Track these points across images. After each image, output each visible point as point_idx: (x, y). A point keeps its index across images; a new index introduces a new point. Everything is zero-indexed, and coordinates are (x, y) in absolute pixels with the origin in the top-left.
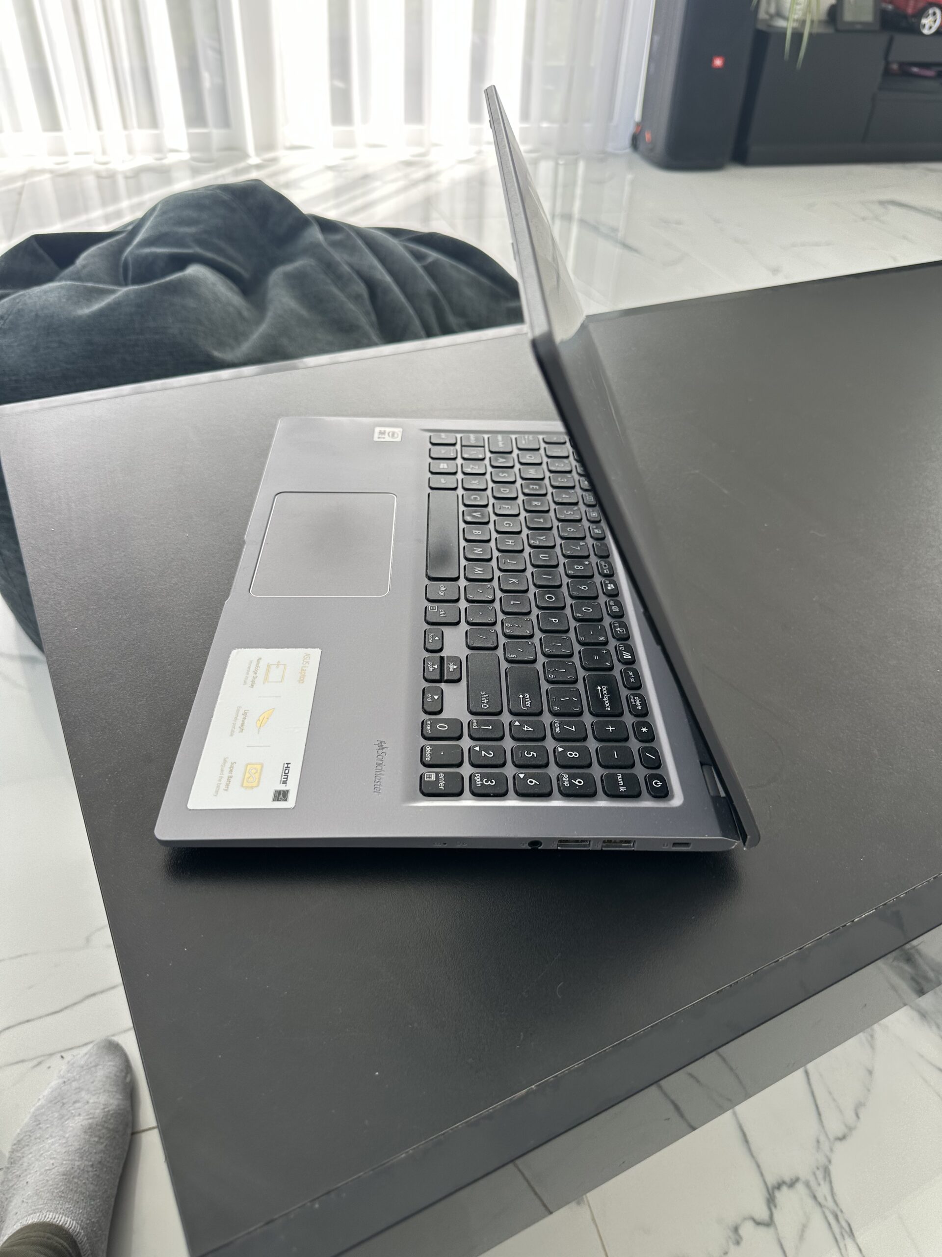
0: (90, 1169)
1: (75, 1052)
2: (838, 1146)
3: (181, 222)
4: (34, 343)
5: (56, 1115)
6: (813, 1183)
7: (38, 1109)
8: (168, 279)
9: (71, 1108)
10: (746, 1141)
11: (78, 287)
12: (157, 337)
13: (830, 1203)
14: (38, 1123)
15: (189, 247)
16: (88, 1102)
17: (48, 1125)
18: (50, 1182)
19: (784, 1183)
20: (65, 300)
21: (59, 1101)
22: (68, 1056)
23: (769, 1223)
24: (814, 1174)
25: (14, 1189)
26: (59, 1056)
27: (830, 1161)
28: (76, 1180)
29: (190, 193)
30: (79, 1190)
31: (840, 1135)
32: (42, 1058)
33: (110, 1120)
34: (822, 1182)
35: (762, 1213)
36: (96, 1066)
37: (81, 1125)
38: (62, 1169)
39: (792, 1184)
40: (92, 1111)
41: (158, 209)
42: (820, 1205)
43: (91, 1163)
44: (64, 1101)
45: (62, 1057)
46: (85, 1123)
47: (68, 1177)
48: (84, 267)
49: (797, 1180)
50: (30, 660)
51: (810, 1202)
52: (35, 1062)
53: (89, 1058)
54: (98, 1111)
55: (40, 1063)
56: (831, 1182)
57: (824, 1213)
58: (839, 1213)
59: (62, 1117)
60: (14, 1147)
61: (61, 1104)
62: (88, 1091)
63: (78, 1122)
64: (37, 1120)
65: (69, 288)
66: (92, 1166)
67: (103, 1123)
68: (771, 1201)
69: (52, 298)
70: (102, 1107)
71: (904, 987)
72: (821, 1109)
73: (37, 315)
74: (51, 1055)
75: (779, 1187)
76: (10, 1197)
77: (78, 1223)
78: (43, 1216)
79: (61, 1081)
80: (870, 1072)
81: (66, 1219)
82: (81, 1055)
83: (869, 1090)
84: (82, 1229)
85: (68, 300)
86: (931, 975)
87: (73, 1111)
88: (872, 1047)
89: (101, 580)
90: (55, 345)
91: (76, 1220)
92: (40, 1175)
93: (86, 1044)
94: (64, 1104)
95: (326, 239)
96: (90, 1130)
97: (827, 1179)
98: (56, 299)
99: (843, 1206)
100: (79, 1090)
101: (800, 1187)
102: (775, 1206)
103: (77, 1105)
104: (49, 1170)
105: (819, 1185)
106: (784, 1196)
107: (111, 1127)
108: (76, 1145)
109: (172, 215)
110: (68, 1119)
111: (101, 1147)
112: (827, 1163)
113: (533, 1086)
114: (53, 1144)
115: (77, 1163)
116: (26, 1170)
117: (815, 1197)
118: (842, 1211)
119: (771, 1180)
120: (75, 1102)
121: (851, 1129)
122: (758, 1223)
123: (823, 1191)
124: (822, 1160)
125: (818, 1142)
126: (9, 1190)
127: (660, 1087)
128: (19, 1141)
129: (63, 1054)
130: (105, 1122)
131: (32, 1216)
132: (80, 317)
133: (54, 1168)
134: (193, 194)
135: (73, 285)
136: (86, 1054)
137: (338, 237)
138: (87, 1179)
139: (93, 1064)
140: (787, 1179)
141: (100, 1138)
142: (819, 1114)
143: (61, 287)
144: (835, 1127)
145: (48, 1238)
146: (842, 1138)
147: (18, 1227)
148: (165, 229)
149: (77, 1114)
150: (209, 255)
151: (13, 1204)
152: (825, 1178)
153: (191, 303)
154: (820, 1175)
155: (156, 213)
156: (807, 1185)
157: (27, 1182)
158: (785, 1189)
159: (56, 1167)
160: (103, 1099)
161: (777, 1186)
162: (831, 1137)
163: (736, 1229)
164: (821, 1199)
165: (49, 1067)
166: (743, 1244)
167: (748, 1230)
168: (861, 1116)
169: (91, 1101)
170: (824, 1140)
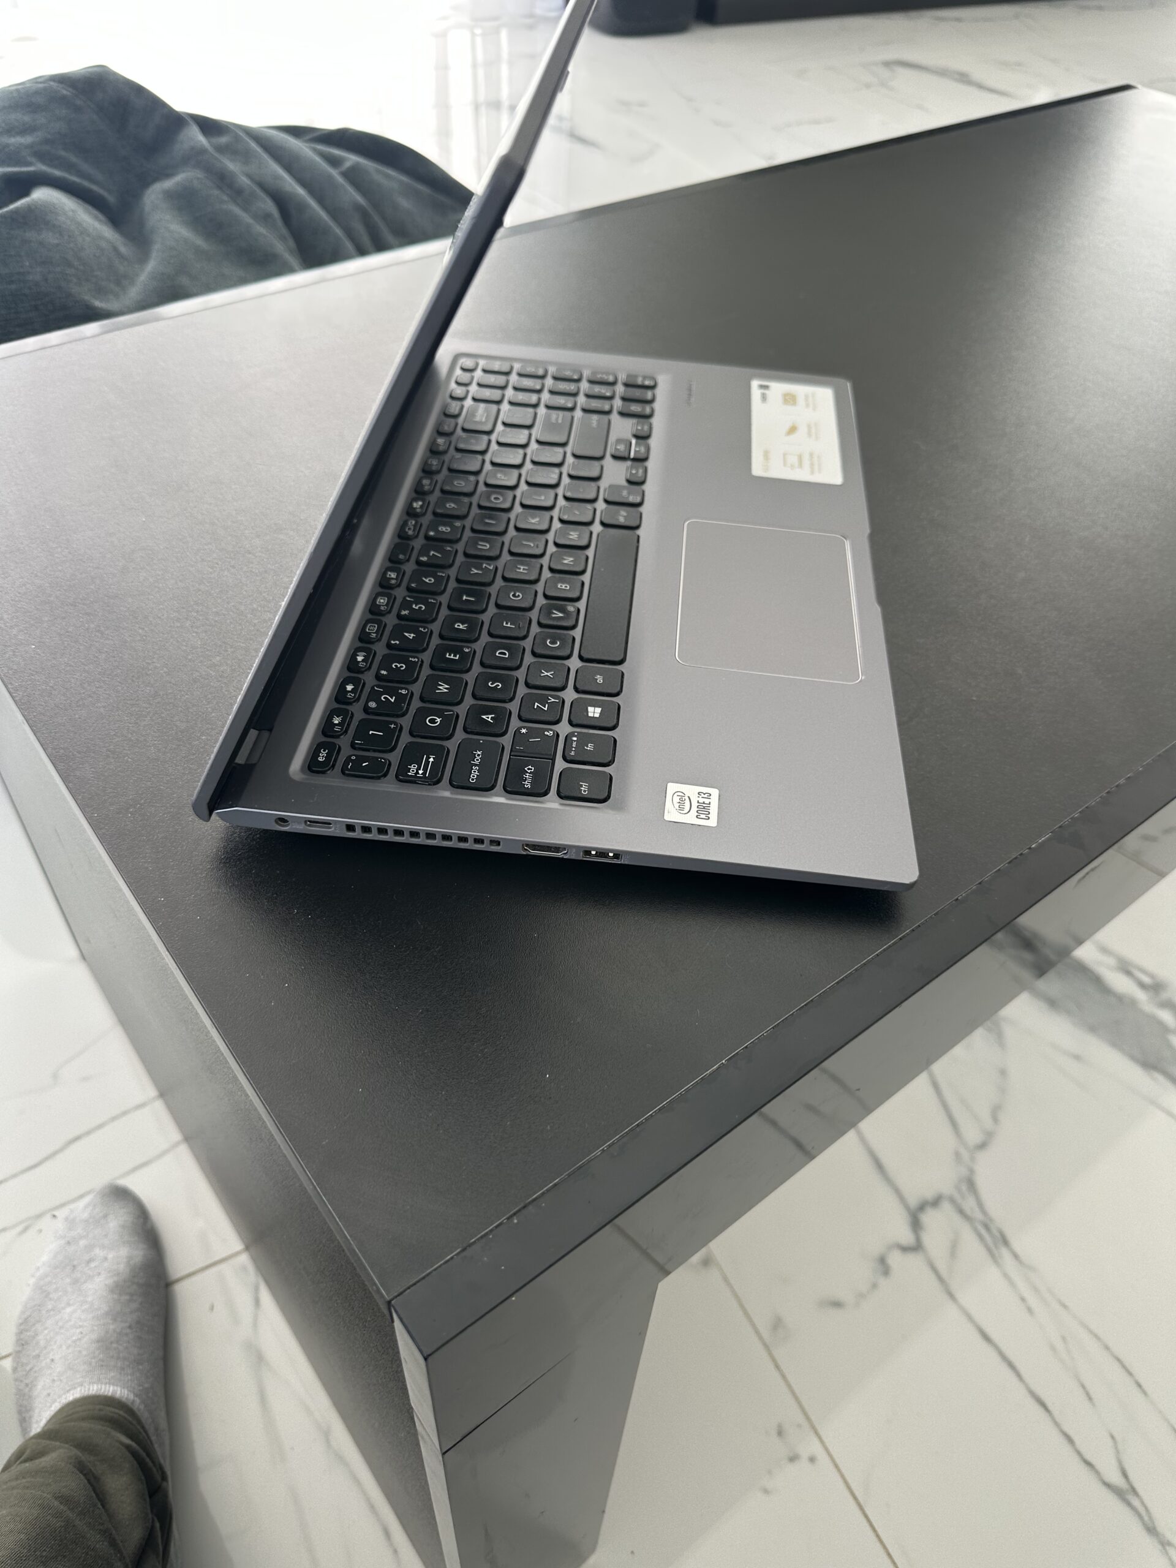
0: (128, 1331)
1: (72, 1206)
2: (980, 1154)
5: (68, 1280)
6: (957, 1196)
8: (12, 207)
10: (881, 1167)
12: (13, 287)
13: (978, 1215)
15: (29, 164)
17: (60, 1293)
18: (84, 1353)
19: (927, 1203)
22: (62, 1214)
23: (917, 1247)
24: (958, 1188)
25: (35, 1372)
26: (48, 1216)
27: (973, 1172)
28: (115, 1345)
30: (121, 1355)
31: (980, 1143)
32: (29, 1223)
34: (967, 1195)
35: (906, 1237)
36: (105, 1216)
37: (106, 1285)
38: (94, 1336)
39: (936, 1202)
42: (968, 1218)
43: (127, 1324)
45: (54, 1216)
46: (110, 1281)
47: (104, 1343)
49: (940, 1197)
51: (956, 1218)
52: (21, 1227)
55: (26, 1229)
56: (976, 1193)
57: (972, 1224)
58: (989, 1224)
59: (75, 1282)
60: (22, 1327)
62: (103, 1247)
64: (43, 1291)
66: (130, 1327)
68: (916, 1225)
70: (125, 1260)
71: (1026, 975)
72: (957, 1121)
74: (39, 1216)
75: (921, 1207)
76: (32, 1382)
77: (130, 1391)
78: (87, 1389)
79: (63, 1242)
80: (1003, 1073)
81: (115, 1388)
82: (81, 1209)
83: (1005, 1091)
84: (137, 1396)
86: (1053, 957)
88: (1002, 1046)
91: (127, 1387)
92: (68, 1348)
93: (82, 1196)
95: (209, 142)
96: (118, 1288)
97: (973, 1191)
99: (992, 1216)
100: (90, 1248)
101: (946, 1206)
102: (921, 1229)
103: (93, 1265)
104: (79, 1339)
105: (964, 1198)
106: (929, 1218)
108: (105, 1308)
110: (85, 1282)
111: (134, 1306)
112: (970, 1175)
113: (724, 1061)
114: (74, 1311)
115: (112, 1327)
116: (45, 1348)
117: (961, 1212)
118: (991, 1220)
119: (913, 1202)
121: (990, 1135)
122: (905, 1249)
123: (969, 1204)
124: (964, 1172)
125: (957, 1153)
126: (26, 1375)
128: (26, 1319)
129: (56, 1213)
130: (134, 1277)
131: (72, 1392)
133: (84, 1337)
134: (17, 90)
137: (223, 140)
138: (129, 1342)
140: (929, 1195)
141: (131, 1295)
142: (954, 1124)
144: (973, 1135)
145: (100, 1410)
146: (982, 1146)
147: (56, 1407)
150: (57, 173)
151: (39, 1387)
152: (970, 1192)
153: (51, 238)
154: (964, 1188)
156: (952, 1201)
157: (52, 1360)
158: (929, 1210)
159: (86, 1335)
160: (124, 1252)
162: (971, 1147)
163: (882, 1260)
164: (968, 1212)
165: (40, 1231)
166: (892, 1274)
167: (895, 1259)
168: (999, 1119)
169: (110, 1256)
170: (963, 1151)
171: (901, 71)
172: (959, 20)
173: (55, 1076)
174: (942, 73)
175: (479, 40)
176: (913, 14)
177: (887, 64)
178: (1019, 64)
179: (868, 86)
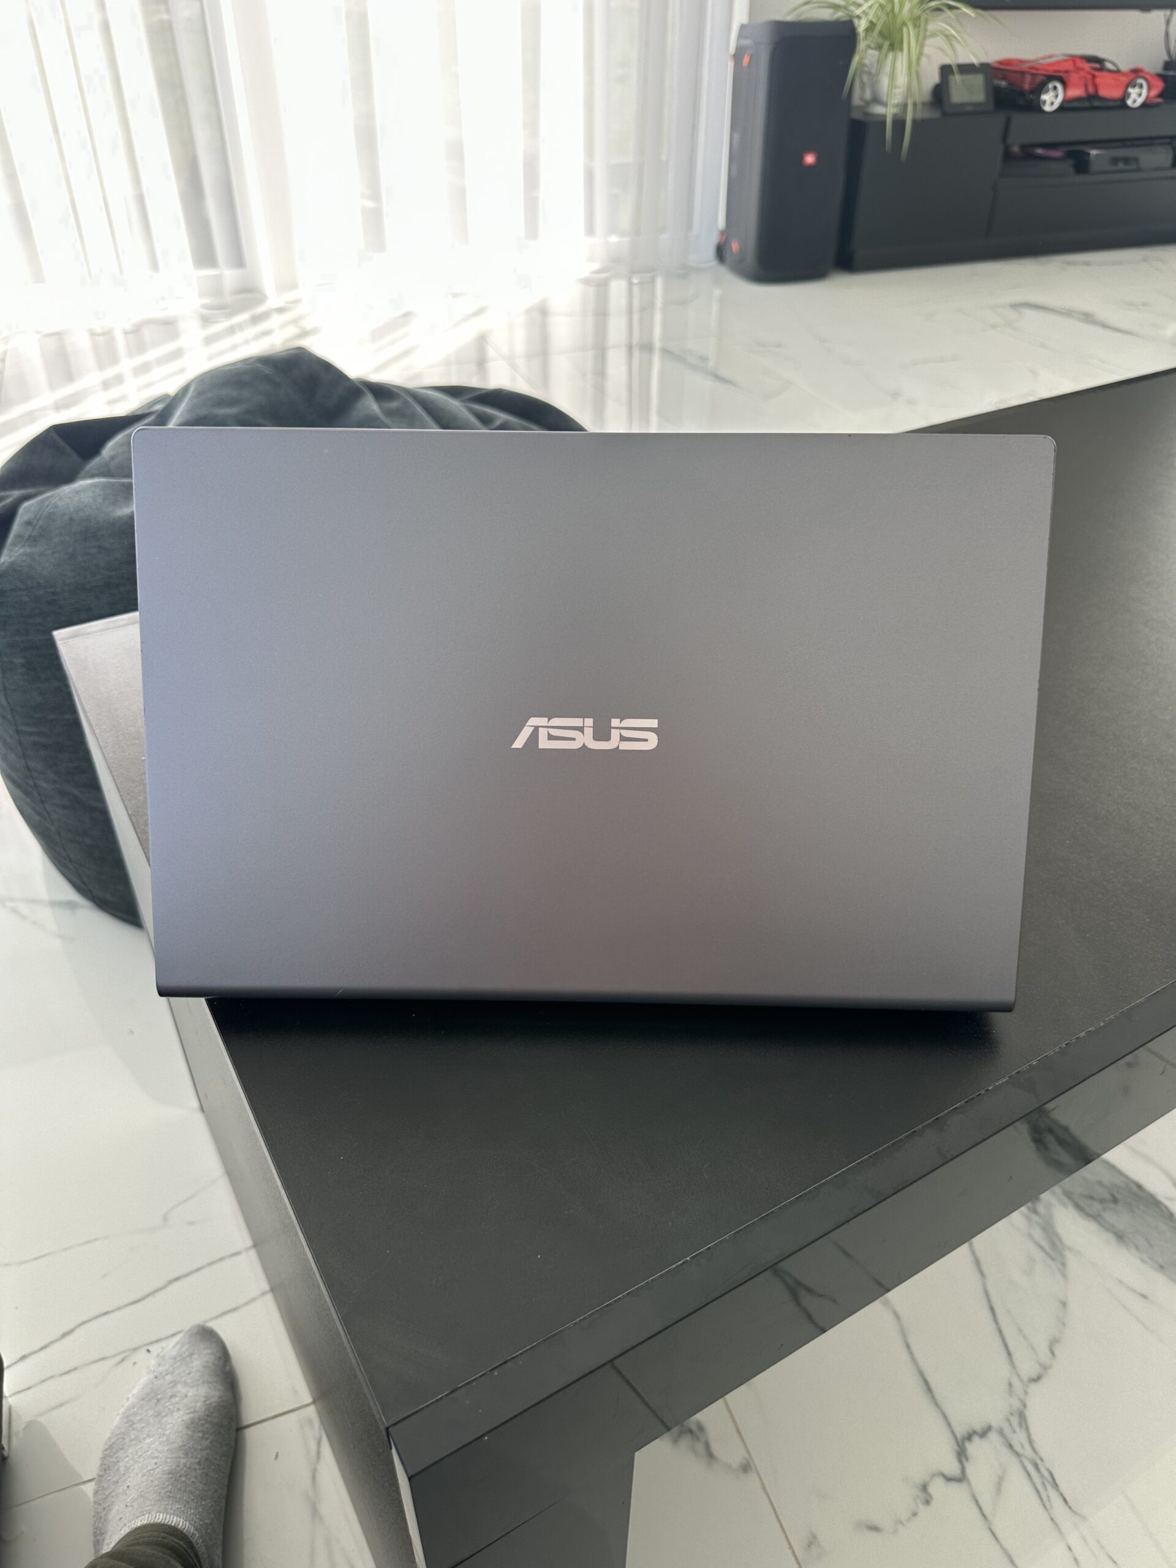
0: (197, 1467)
1: (163, 1344)
2: (1033, 1388)
3: (221, 403)
4: (70, 550)
5: (151, 1413)
6: (1007, 1431)
7: (129, 1408)
9: (167, 1404)
10: (929, 1389)
11: (113, 484)
13: (1028, 1452)
14: (131, 1423)
16: (186, 1396)
17: (143, 1425)
18: (156, 1483)
19: (975, 1432)
20: (101, 501)
21: (152, 1398)
22: (155, 1349)
23: (961, 1478)
24: (1008, 1420)
25: (113, 1496)
26: (144, 1350)
27: (1025, 1406)
28: (183, 1479)
29: (227, 368)
30: (188, 1489)
31: (1034, 1376)
32: (124, 1355)
33: (213, 1413)
34: (1017, 1429)
35: (951, 1466)
36: (191, 1355)
37: (182, 1420)
38: (166, 1468)
39: (984, 1433)
40: (193, 1404)
41: (192, 389)
42: (1018, 1454)
43: (197, 1460)
44: (159, 1397)
45: (148, 1351)
46: (186, 1418)
47: (175, 1476)
48: (113, 458)
49: (989, 1428)
50: (70, 905)
51: (1005, 1452)
52: (119, 1358)
53: (180, 1348)
54: (199, 1404)
55: (123, 1360)
56: (1027, 1429)
57: (1021, 1462)
58: (1039, 1462)
60: (106, 1453)
61: (156, 1401)
62: (186, 1384)
63: (179, 1417)
64: (129, 1420)
65: (104, 486)
66: (199, 1463)
67: (206, 1417)
68: (962, 1454)
69: (86, 498)
70: (203, 1399)
72: (1012, 1349)
73: (71, 519)
74: (135, 1349)
75: (969, 1437)
76: (109, 1506)
77: (191, 1524)
78: (153, 1517)
79: (152, 1376)
80: (1064, 1304)
81: (179, 1519)
82: (170, 1347)
83: (1064, 1324)
84: (196, 1530)
85: (104, 500)
87: (170, 1407)
88: (1064, 1276)
90: (93, 551)
91: (189, 1521)
92: (143, 1475)
93: (174, 1335)
94: (158, 1400)
95: (380, 407)
96: (192, 1425)
97: (1024, 1425)
98: (90, 499)
99: (1042, 1455)
100: (174, 1383)
101: (993, 1436)
102: (967, 1459)
103: (174, 1400)
104: (153, 1470)
105: (1014, 1432)
106: (975, 1448)
107: (215, 1421)
108: (179, 1442)
109: (209, 395)
110: (166, 1416)
111: (206, 1443)
112: (1022, 1407)
113: (687, 1259)
114: (152, 1443)
115: (183, 1461)
116: (124, 1474)
117: (1010, 1446)
118: (1042, 1460)
119: (960, 1431)
120: (171, 1397)
121: (1045, 1368)
122: (949, 1479)
123: (1019, 1438)
124: (1016, 1404)
125: (1010, 1385)
126: (106, 1498)
128: (111, 1445)
129: (150, 1348)
130: (208, 1416)
131: (140, 1518)
132: (120, 518)
133: (157, 1468)
135: (107, 483)
136: (177, 1343)
137: (394, 405)
138: (196, 1478)
139: (187, 1353)
140: (978, 1427)
141: (204, 1433)
142: (1009, 1354)
143: (94, 485)
144: (1027, 1367)
145: (163, 1538)
146: (1037, 1379)
147: (126, 1531)
148: (203, 412)
149: (176, 1409)
151: (114, 1511)
152: (1020, 1425)
154: (1015, 1421)
155: (190, 393)
156: (1001, 1433)
157: (128, 1487)
158: (976, 1439)
159: (160, 1466)
160: (203, 1390)
161: (966, 1436)
162: (1025, 1378)
163: (924, 1488)
164: (1017, 1448)
165: (135, 1363)
166: (934, 1503)
167: (937, 1488)
168: (1056, 1352)
169: (190, 1394)
170: (1016, 1383)
171: (1029, 313)
172: (1087, 264)
173: (165, 1218)
174: (1068, 313)
175: (636, 289)
177: (1015, 306)
178: (1145, 304)
179: (994, 327)
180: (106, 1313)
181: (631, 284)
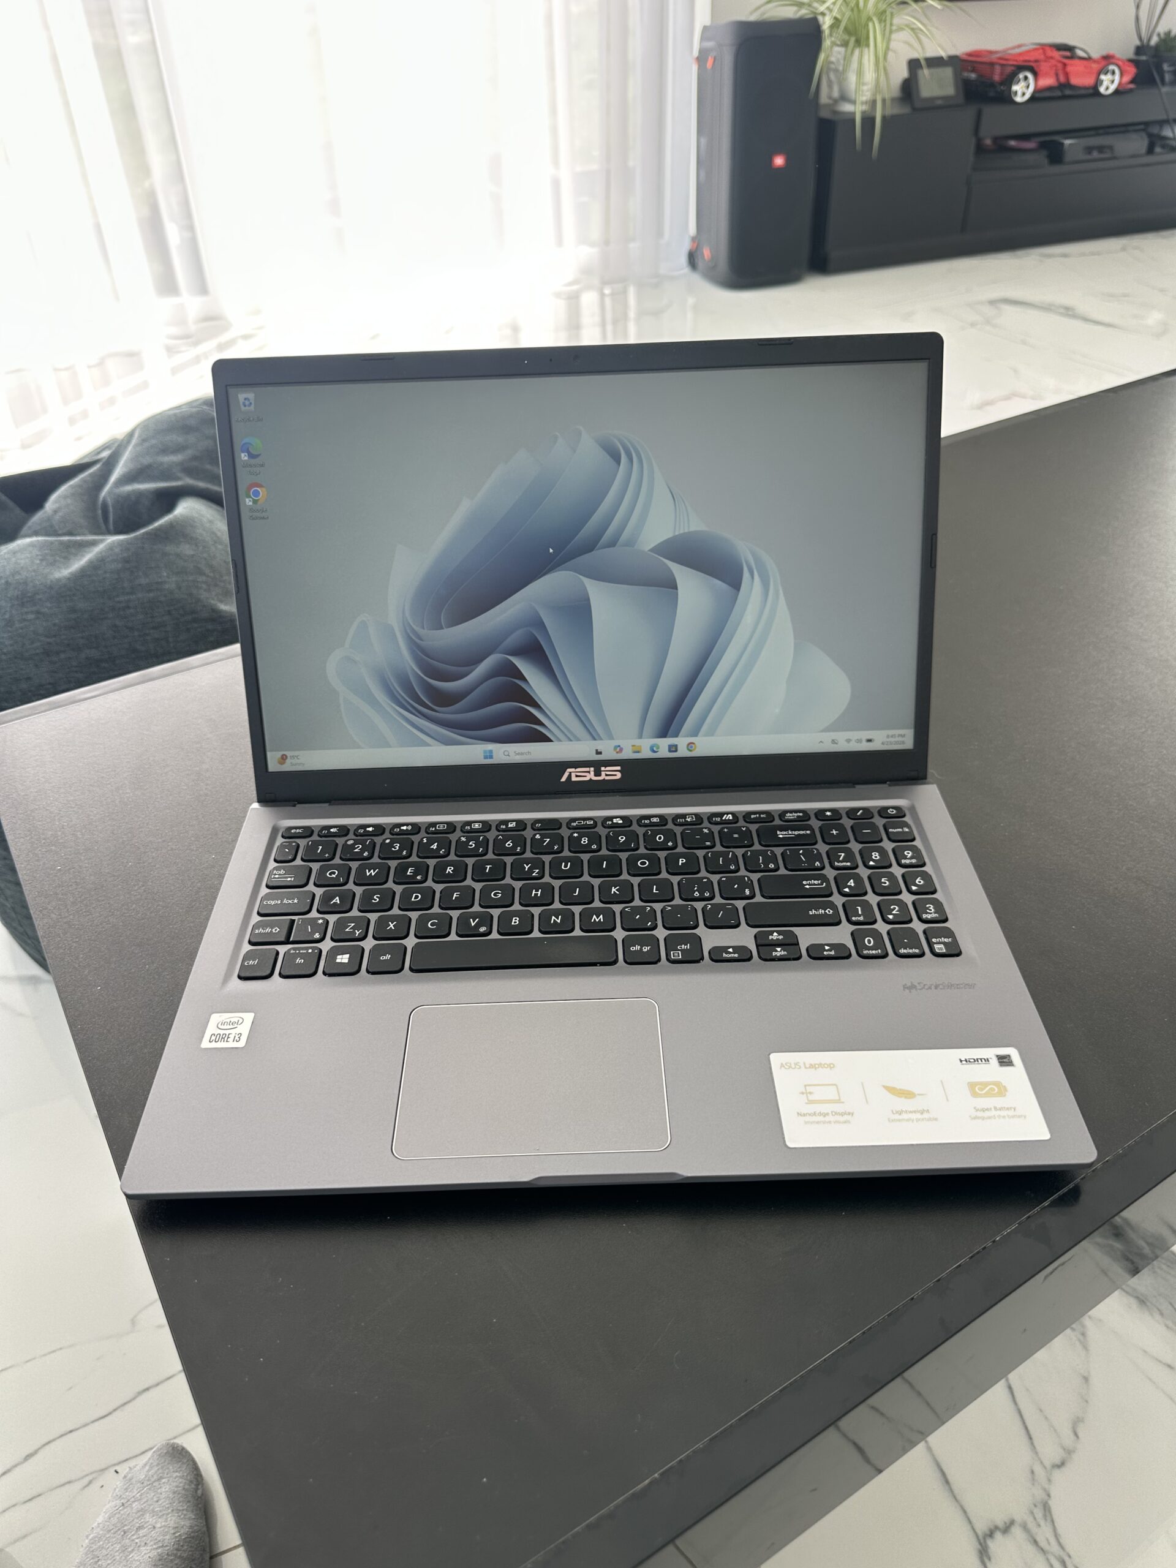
1: (132, 1463)
2: (1057, 1474)
3: (165, 450)
4: (7, 616)
5: (118, 1547)
6: (1031, 1525)
7: (93, 1541)
8: (157, 524)
9: (135, 1537)
10: (947, 1482)
11: (52, 543)
12: (151, 595)
13: (1054, 1547)
14: (96, 1559)
15: (177, 479)
16: (154, 1527)
19: (997, 1528)
20: (38, 562)
21: (119, 1529)
22: (123, 1469)
24: (1032, 1513)
26: (112, 1470)
27: (1049, 1496)
29: (172, 412)
31: (1058, 1461)
32: (94, 1475)
33: (182, 1546)
34: (1042, 1523)
39: (1006, 1529)
40: (161, 1538)
41: (136, 435)
42: (1043, 1551)
44: (125, 1528)
48: (55, 512)
49: (1012, 1522)
51: (1030, 1549)
52: (85, 1484)
53: (148, 1471)
54: (168, 1537)
55: (90, 1482)
56: (1053, 1521)
57: (1048, 1559)
58: (1066, 1559)
59: (124, 1549)
61: (122, 1533)
63: (145, 1554)
65: (42, 546)
67: (175, 1552)
68: (984, 1554)
69: (23, 560)
71: (1117, 1269)
72: (1032, 1432)
73: (7, 583)
74: (103, 1470)
75: (991, 1534)
79: (119, 1503)
80: (1086, 1379)
83: (1087, 1401)
85: (41, 560)
86: (1147, 1250)
87: (137, 1541)
88: (1085, 1348)
89: (121, 924)
90: (31, 616)
94: (125, 1533)
97: (1049, 1518)
98: (27, 561)
99: (1069, 1548)
100: (142, 1512)
101: (1016, 1531)
102: (990, 1559)
103: (141, 1532)
105: (1039, 1525)
106: (998, 1545)
107: (185, 1555)
109: (154, 442)
112: (1047, 1497)
113: (656, 1475)
117: (1035, 1542)
118: (1069, 1554)
119: (981, 1527)
120: (139, 1528)
121: (1069, 1452)
123: (1044, 1533)
124: (1040, 1495)
125: (1033, 1472)
127: (838, 1429)
129: (117, 1468)
130: (177, 1550)
132: (59, 580)
134: (175, 415)
135: (46, 541)
136: (145, 1465)
139: (155, 1477)
140: (1000, 1520)
142: (1031, 1438)
143: (32, 545)
144: (1050, 1452)
146: (1062, 1465)
148: (147, 460)
149: (143, 1544)
150: (201, 484)
152: (1045, 1516)
153: (186, 549)
154: (1039, 1513)
155: (134, 441)
156: (1025, 1527)
158: (998, 1535)
160: (172, 1520)
161: (988, 1533)
162: (1048, 1464)
164: (1043, 1544)
165: (102, 1487)
168: (1080, 1435)
169: (158, 1525)
170: (1038, 1469)
171: (1008, 309)
172: (1065, 256)
173: (133, 1322)
174: (1047, 308)
175: (608, 301)
176: (1020, 253)
177: (992, 303)
178: (1125, 295)
179: (973, 325)
180: (71, 1431)
181: (602, 295)
